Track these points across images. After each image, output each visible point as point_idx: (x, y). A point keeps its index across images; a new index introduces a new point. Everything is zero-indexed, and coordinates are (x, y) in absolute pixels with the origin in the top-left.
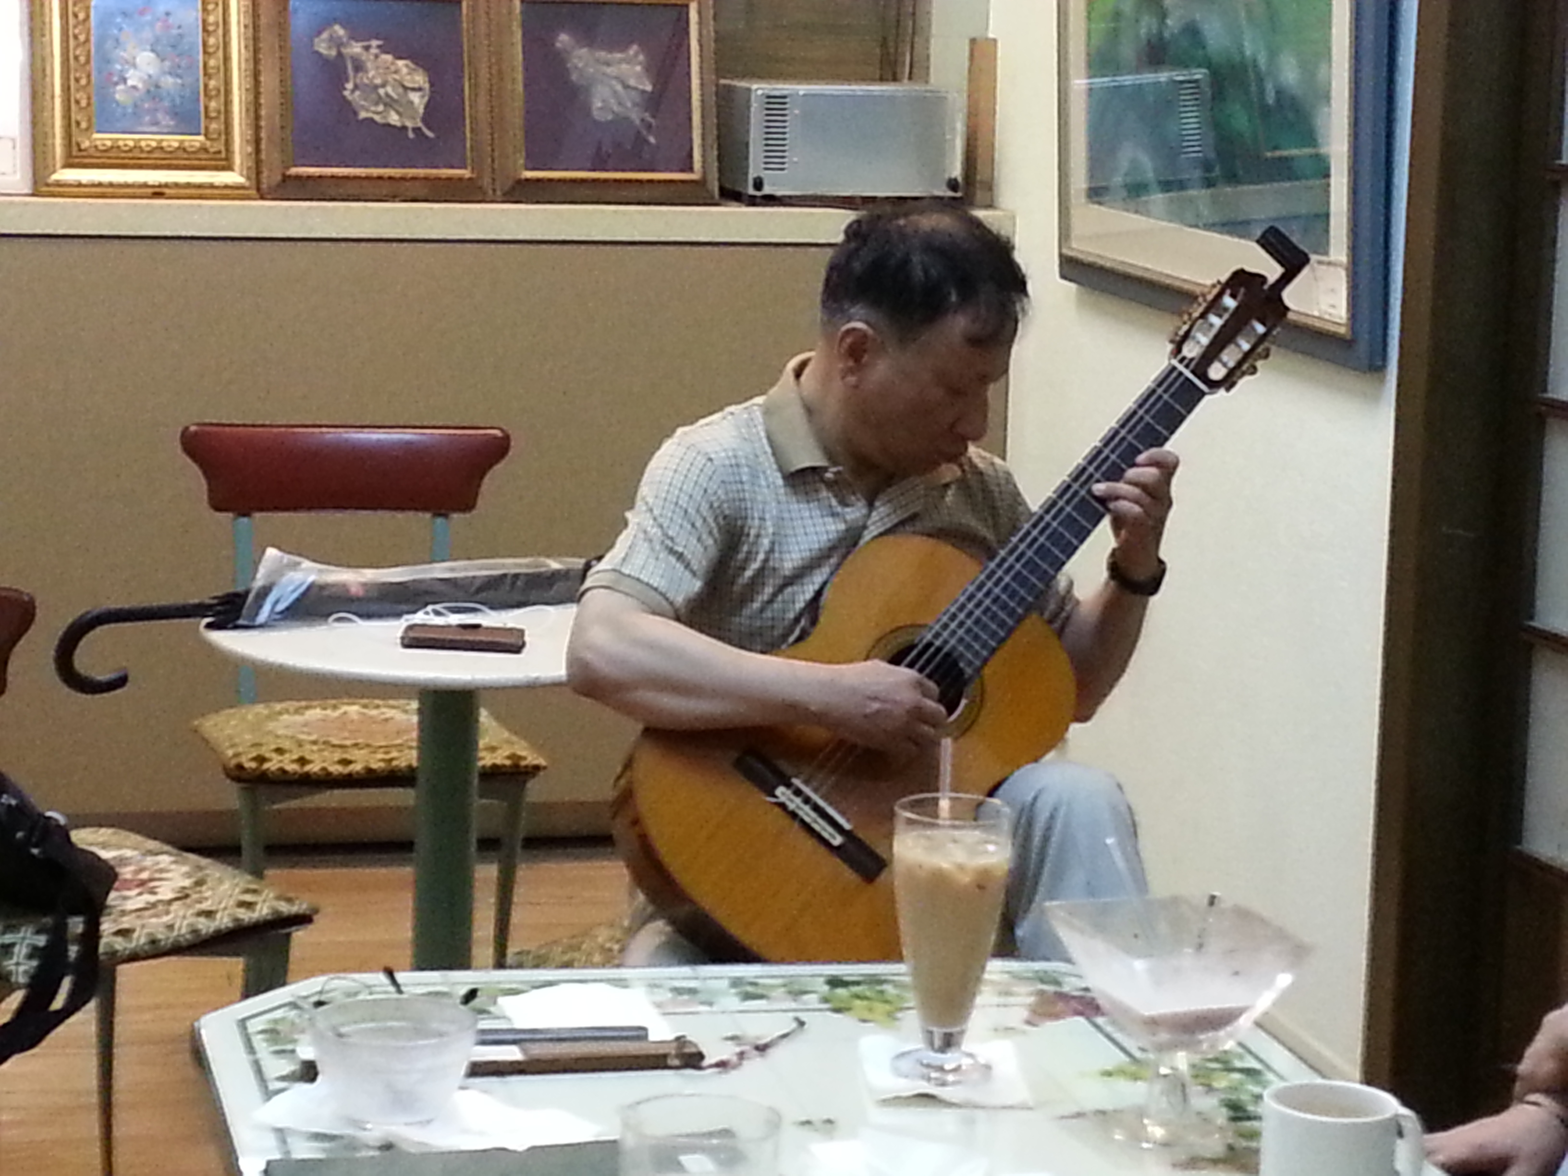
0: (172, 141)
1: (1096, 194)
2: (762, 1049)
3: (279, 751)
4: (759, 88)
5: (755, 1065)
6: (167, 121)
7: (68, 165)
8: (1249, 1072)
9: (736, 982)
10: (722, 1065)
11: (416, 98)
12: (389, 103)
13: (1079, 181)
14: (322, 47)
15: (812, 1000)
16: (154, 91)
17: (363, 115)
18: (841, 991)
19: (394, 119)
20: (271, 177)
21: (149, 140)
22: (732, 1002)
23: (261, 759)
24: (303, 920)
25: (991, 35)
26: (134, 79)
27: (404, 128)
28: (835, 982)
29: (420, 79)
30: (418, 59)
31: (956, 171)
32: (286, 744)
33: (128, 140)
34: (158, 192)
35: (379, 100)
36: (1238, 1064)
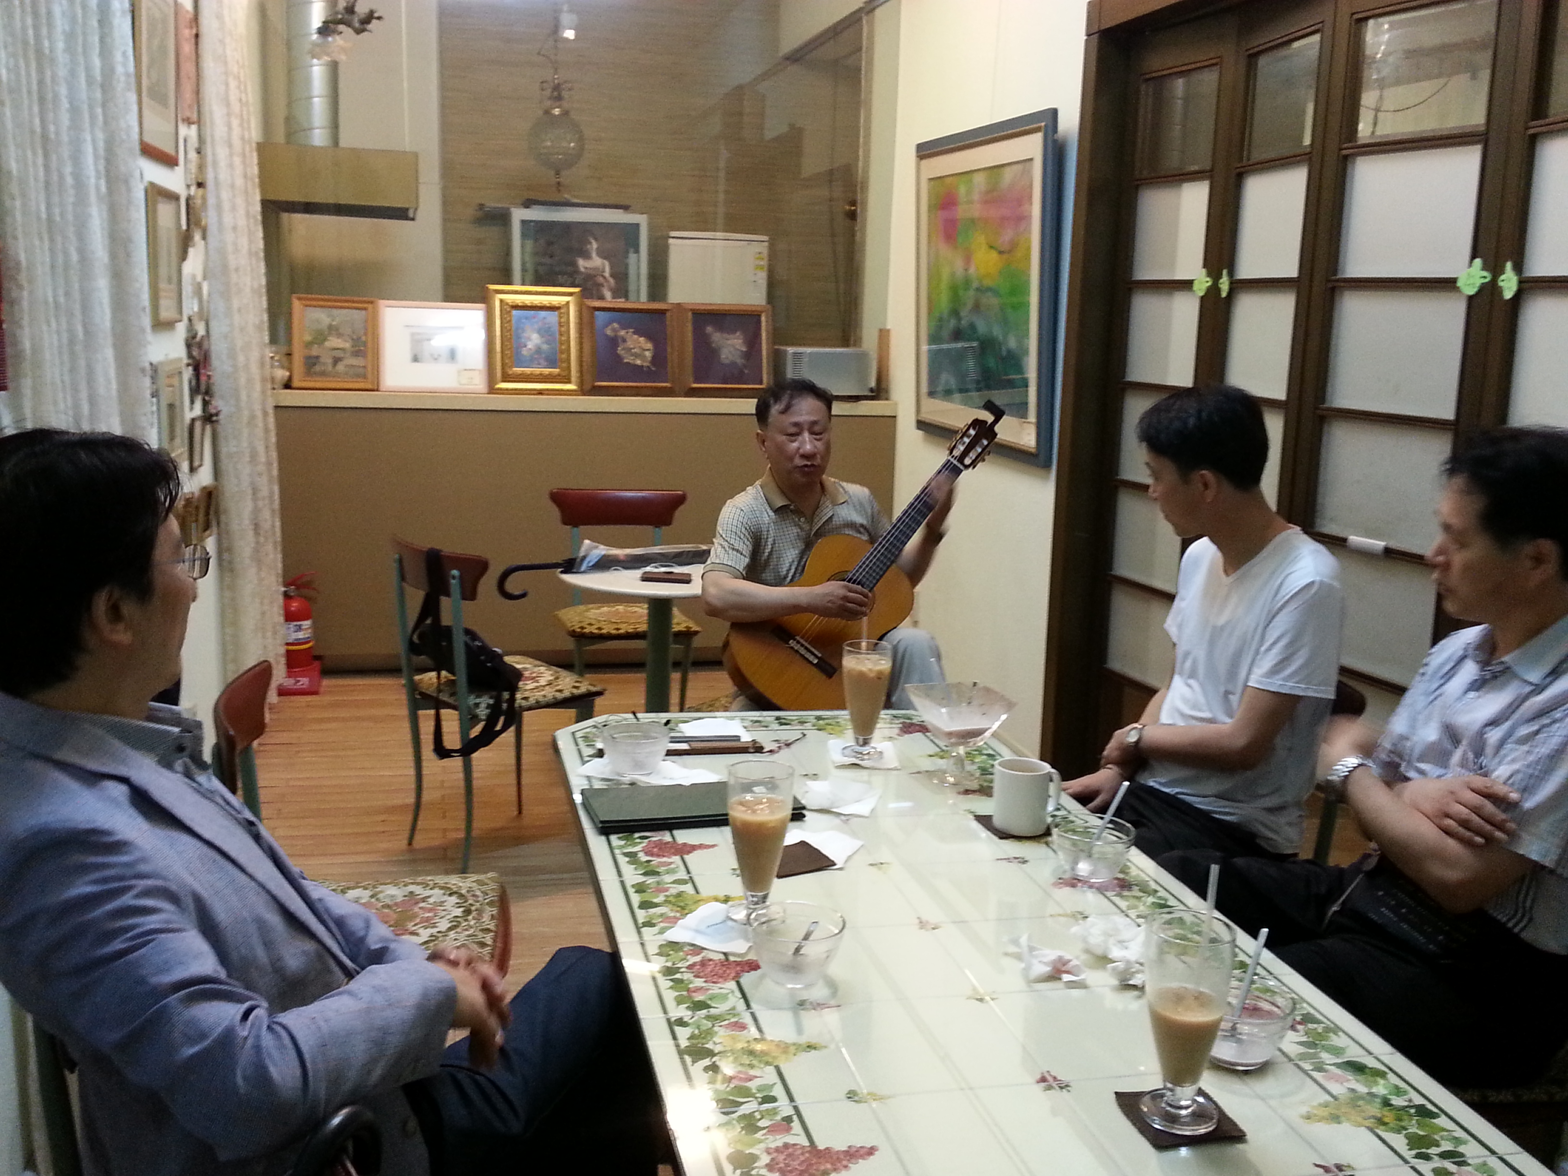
0: (547, 371)
1: (931, 394)
2: (788, 745)
3: (590, 624)
4: (791, 350)
5: (785, 752)
6: (544, 363)
7: (504, 381)
8: (989, 755)
9: (778, 718)
10: (771, 751)
11: (648, 354)
12: (636, 356)
13: (924, 389)
14: (609, 332)
15: (808, 725)
16: (538, 350)
17: (625, 361)
18: (821, 722)
19: (639, 362)
20: (587, 387)
21: (537, 371)
22: (776, 726)
23: (582, 628)
24: (599, 694)
25: (888, 327)
26: (530, 345)
27: (642, 366)
28: (819, 718)
29: (649, 346)
30: (650, 337)
31: (873, 384)
32: (593, 622)
33: (528, 370)
34: (540, 392)
35: (632, 355)
36: (985, 752)
